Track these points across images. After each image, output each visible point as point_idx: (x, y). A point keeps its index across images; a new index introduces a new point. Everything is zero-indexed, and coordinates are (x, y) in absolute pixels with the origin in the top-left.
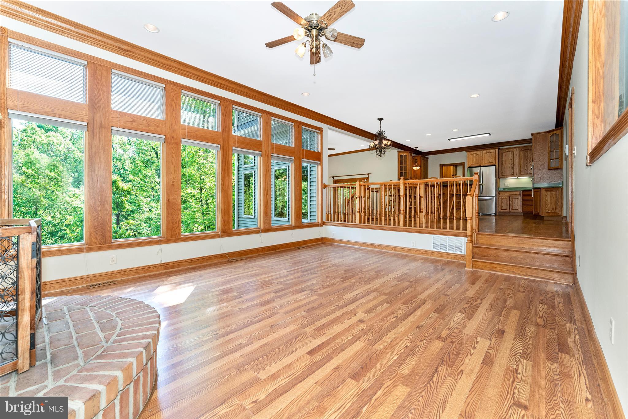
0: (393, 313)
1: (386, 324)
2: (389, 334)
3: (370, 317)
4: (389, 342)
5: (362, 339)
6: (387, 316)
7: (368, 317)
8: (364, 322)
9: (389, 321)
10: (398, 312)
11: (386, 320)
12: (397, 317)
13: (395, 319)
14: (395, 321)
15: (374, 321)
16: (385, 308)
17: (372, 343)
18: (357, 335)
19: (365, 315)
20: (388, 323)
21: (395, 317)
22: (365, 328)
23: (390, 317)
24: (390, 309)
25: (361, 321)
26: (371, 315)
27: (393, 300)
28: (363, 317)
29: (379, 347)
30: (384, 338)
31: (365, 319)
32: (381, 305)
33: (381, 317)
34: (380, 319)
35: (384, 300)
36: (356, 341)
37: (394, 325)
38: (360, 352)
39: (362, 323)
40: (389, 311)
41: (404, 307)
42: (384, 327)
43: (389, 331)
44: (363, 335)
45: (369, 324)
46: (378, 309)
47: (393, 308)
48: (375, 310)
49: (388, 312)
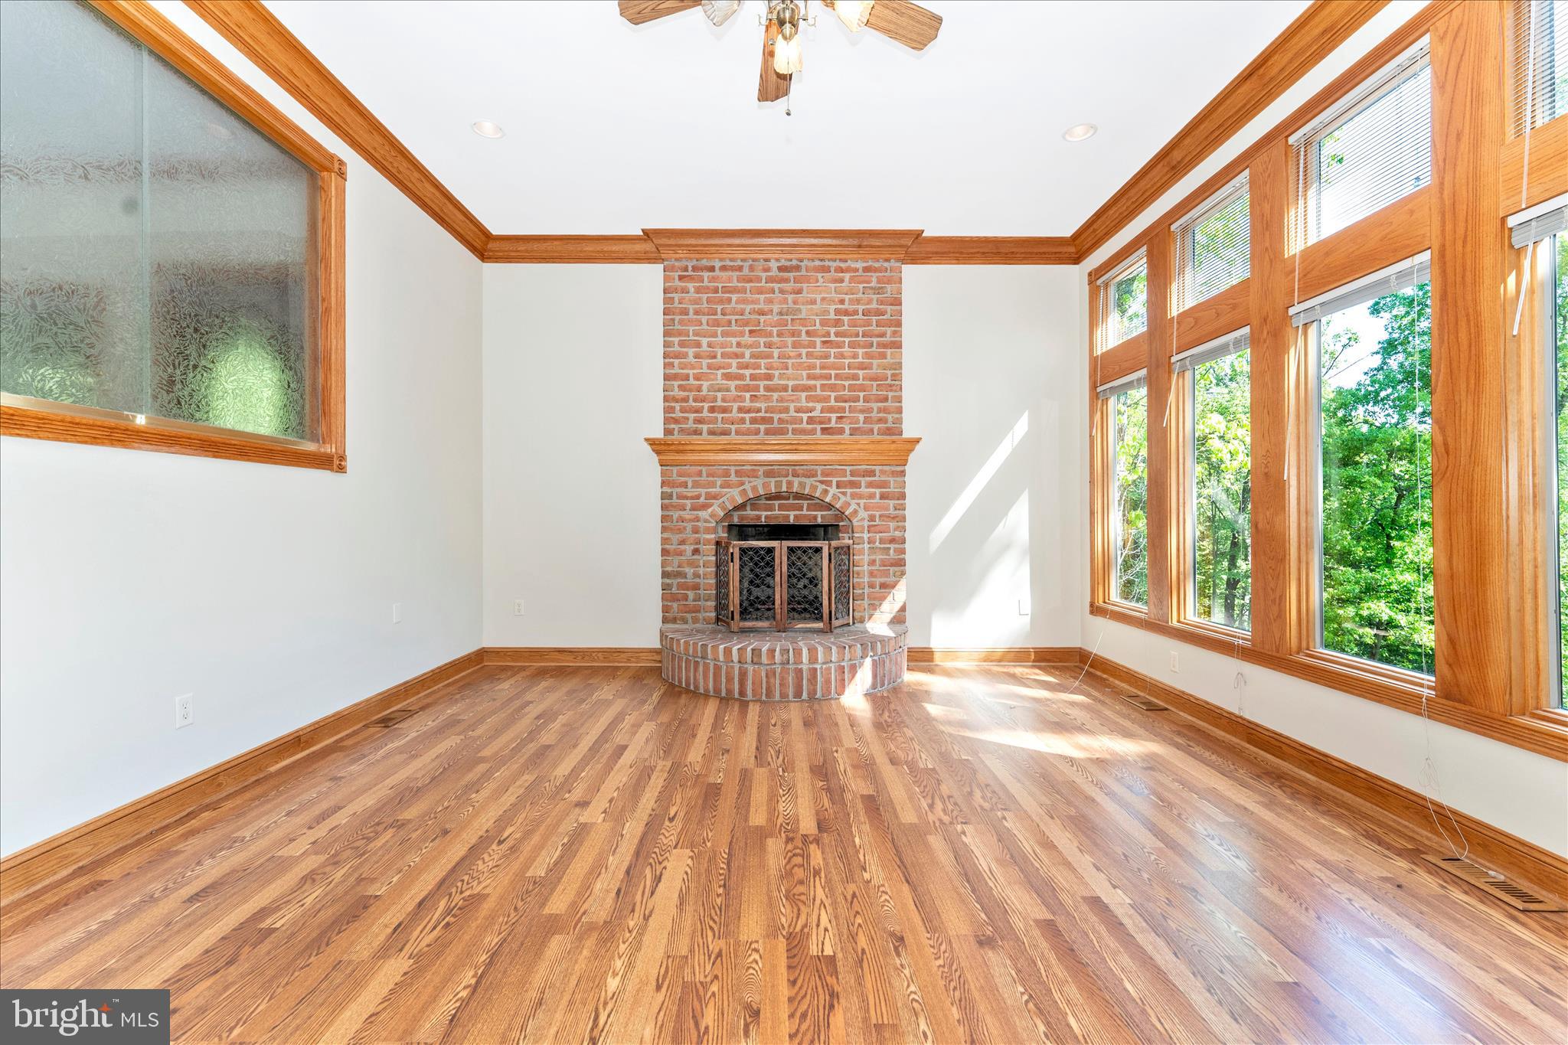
0: (513, 849)
1: (524, 815)
2: (513, 799)
3: (568, 818)
4: (511, 789)
5: (562, 779)
6: (527, 834)
7: (572, 817)
8: (576, 805)
9: (518, 824)
10: (496, 857)
11: (527, 825)
12: (500, 843)
13: (506, 835)
14: (504, 829)
15: (554, 814)
16: (539, 859)
17: (539, 780)
18: (575, 782)
19: (582, 820)
20: (520, 821)
21: (505, 840)
22: (567, 795)
23: (518, 836)
24: (522, 859)
25: (583, 804)
26: (568, 825)
27: (520, 904)
28: (585, 813)
29: (528, 778)
30: (522, 791)
31: (577, 810)
32: (556, 864)
33: (541, 829)
34: (543, 822)
35: (553, 890)
36: (570, 775)
37: (503, 821)
38: (555, 766)
39: (579, 802)
40: (525, 853)
41: (479, 883)
42: (528, 807)
43: (513, 805)
44: (563, 784)
45: (561, 806)
46: (560, 848)
47: (516, 866)
48: (565, 840)
49: (527, 848)
